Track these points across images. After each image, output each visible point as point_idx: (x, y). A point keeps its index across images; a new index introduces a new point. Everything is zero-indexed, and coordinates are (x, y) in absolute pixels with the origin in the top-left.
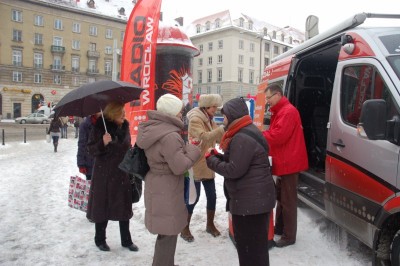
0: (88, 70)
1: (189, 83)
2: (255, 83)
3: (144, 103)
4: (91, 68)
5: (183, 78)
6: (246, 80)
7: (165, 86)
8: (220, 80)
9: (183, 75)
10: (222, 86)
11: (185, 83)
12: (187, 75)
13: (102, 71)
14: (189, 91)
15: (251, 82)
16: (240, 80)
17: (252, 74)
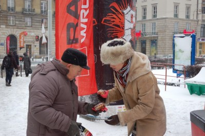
0: (24, 9)
1: (132, 17)
2: (191, 18)
3: (82, 41)
4: (27, 7)
5: (125, 12)
6: (182, 15)
7: (105, 21)
8: (155, 16)
9: (125, 8)
10: (157, 23)
11: (128, 17)
12: (129, 8)
13: (38, 11)
14: (132, 26)
15: (188, 17)
16: (176, 16)
17: (188, 8)
